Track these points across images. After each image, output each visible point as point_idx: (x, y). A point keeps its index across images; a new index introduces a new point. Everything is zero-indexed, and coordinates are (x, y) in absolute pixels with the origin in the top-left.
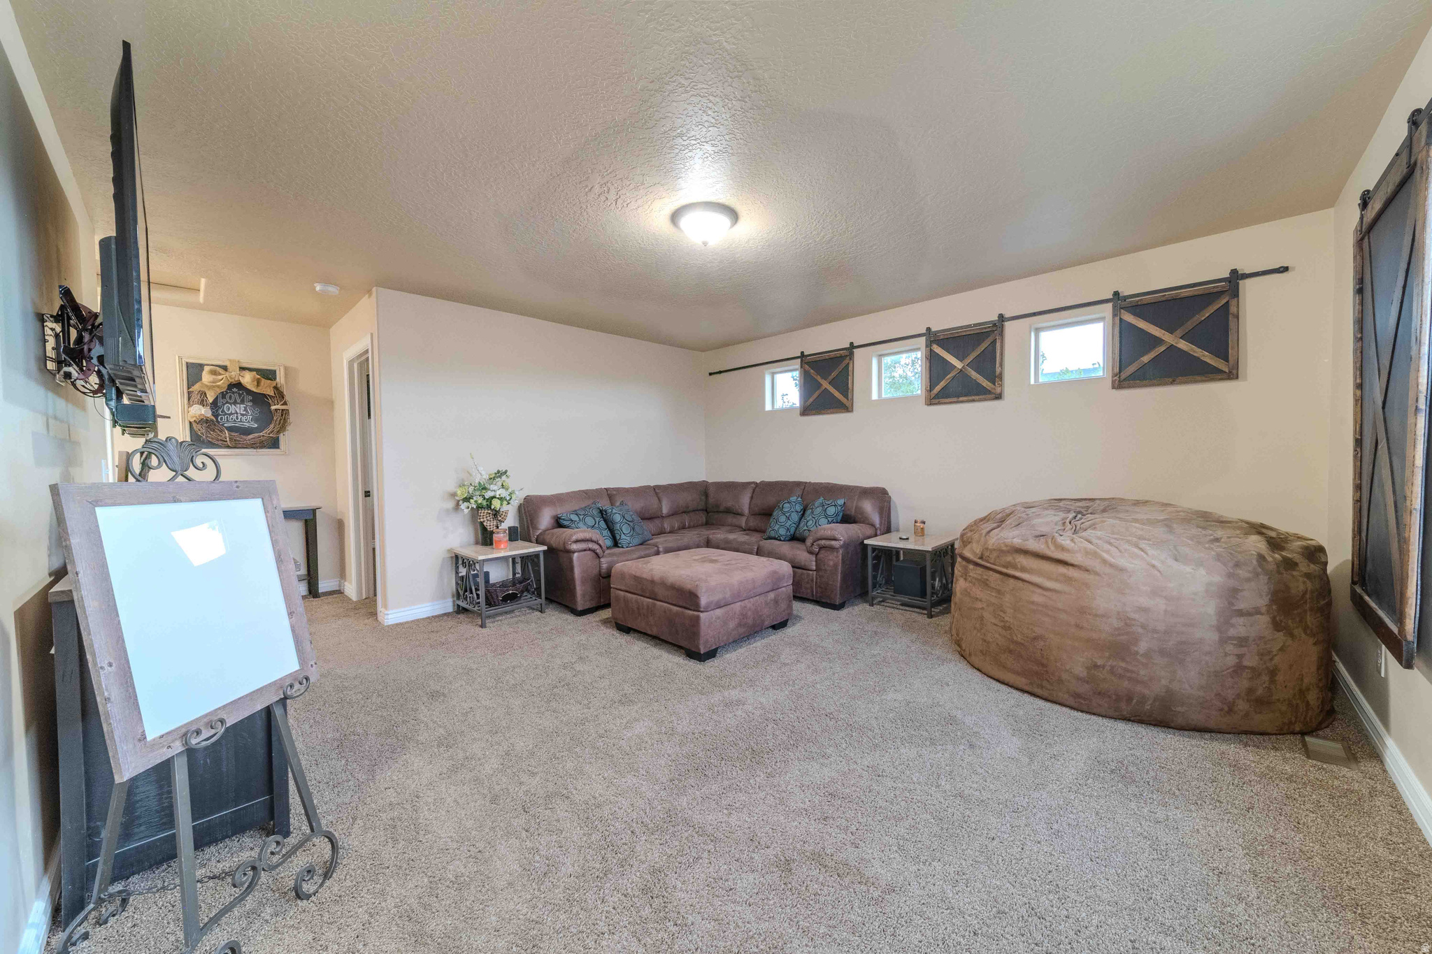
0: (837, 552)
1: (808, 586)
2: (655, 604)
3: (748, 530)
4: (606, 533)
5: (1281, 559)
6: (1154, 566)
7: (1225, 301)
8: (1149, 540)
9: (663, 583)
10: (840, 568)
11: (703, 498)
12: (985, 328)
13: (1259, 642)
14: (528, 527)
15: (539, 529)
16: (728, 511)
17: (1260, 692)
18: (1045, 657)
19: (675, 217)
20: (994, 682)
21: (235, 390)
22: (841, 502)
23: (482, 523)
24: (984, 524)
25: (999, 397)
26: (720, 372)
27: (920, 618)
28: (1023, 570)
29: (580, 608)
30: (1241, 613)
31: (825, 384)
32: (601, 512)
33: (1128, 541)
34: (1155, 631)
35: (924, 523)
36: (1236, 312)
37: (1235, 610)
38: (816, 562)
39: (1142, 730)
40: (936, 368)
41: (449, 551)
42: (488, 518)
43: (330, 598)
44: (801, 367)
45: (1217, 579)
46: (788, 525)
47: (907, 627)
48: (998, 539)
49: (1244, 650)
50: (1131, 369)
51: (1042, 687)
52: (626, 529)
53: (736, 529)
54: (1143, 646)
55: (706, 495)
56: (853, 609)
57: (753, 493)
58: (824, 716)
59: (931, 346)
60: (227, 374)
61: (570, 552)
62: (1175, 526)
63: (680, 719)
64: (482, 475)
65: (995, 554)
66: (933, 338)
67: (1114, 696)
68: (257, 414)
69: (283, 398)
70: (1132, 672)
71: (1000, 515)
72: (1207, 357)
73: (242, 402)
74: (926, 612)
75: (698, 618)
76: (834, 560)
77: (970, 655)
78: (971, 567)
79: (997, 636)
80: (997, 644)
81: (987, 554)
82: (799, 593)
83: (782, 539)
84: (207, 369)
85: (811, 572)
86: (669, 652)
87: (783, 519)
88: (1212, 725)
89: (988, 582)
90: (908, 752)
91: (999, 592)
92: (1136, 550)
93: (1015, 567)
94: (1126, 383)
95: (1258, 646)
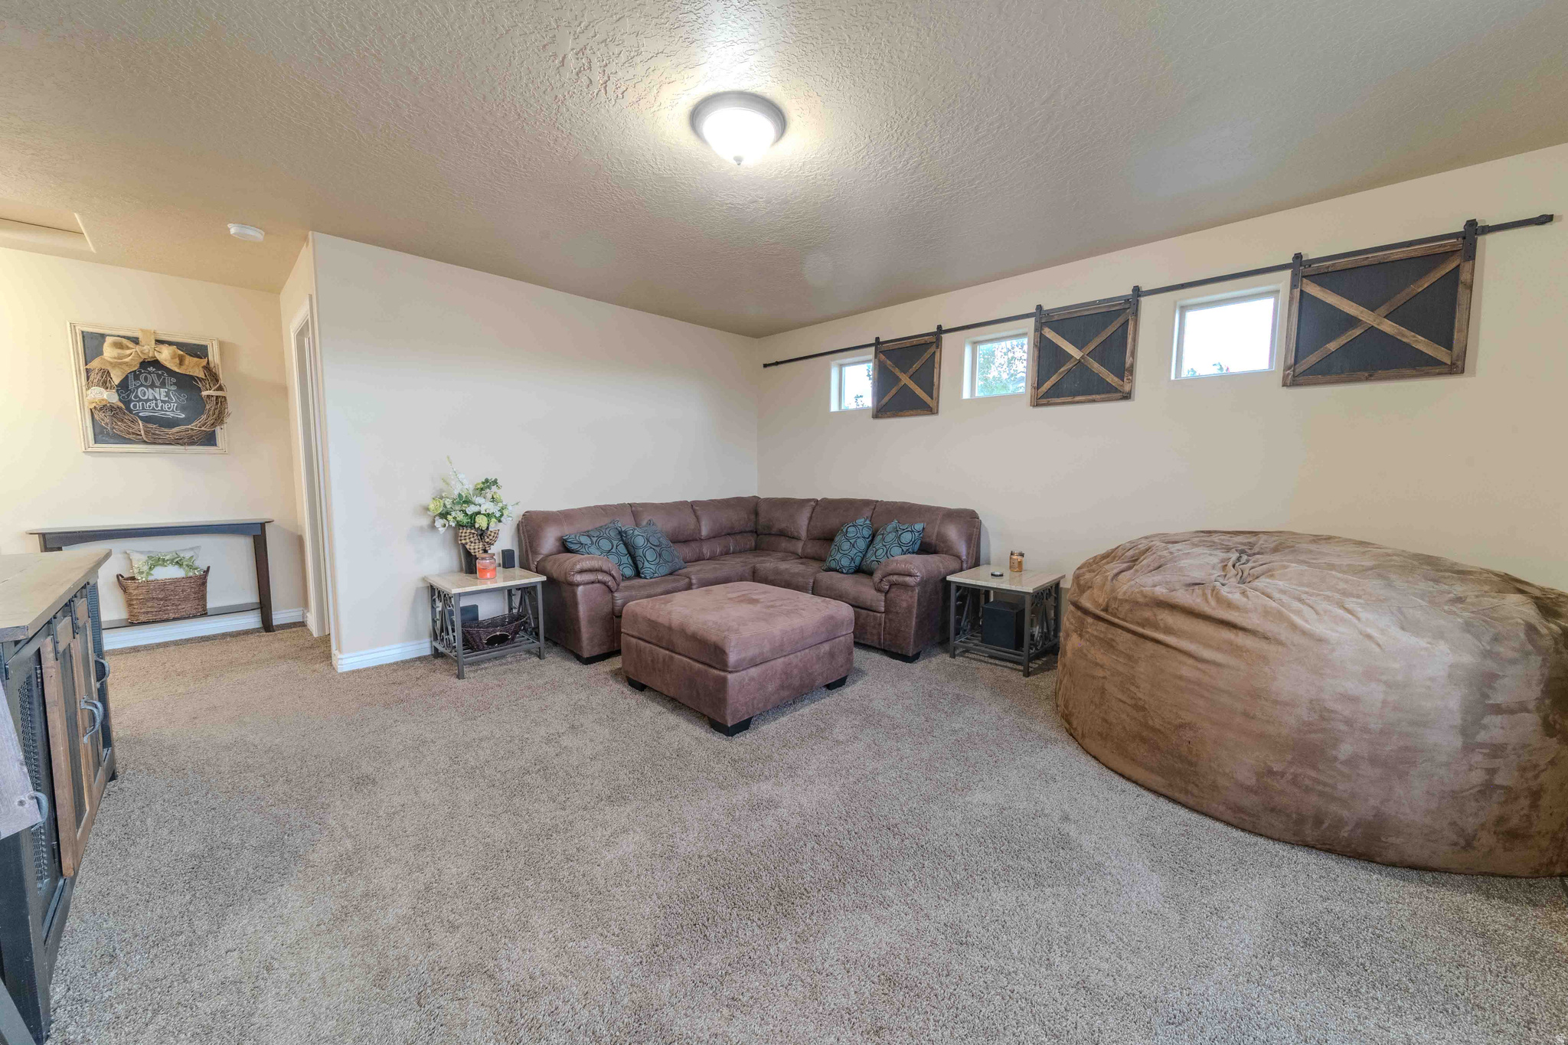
0: (912, 591)
1: (875, 631)
2: (671, 658)
3: (805, 558)
4: (626, 559)
5: (1560, 632)
6: (1369, 637)
7: (1453, 265)
8: (1359, 597)
9: (682, 631)
10: (915, 611)
11: (753, 517)
12: (1115, 305)
13: (1521, 752)
14: (527, 551)
15: (541, 554)
16: (783, 534)
17: (1514, 822)
18: (1194, 753)
19: (695, 116)
20: (1117, 777)
21: (151, 369)
22: (919, 527)
23: (464, 545)
24: (1108, 563)
25: (1127, 396)
26: (777, 363)
27: (1016, 677)
28: (1168, 631)
29: (586, 655)
30: (1498, 710)
31: (905, 379)
32: (620, 533)
33: (1328, 598)
34: (1365, 729)
35: (1022, 555)
36: (1469, 281)
37: (1487, 705)
38: (885, 601)
39: (1330, 862)
40: (1046, 357)
41: (424, 579)
42: (472, 539)
43: (286, 633)
44: (876, 357)
45: (1467, 659)
46: (852, 554)
47: (998, 689)
48: (1132, 586)
49: (1498, 763)
50: (1312, 359)
51: (1187, 792)
52: (650, 555)
53: (791, 556)
54: (1345, 750)
55: (757, 514)
56: (930, 662)
57: (812, 513)
58: (885, 830)
59: (1042, 329)
60: (138, 348)
61: (574, 585)
62: (1393, 577)
63: (685, 830)
64: (465, 484)
65: (1127, 607)
66: (1044, 318)
67: (1294, 816)
68: (183, 401)
69: (217, 381)
70: (1325, 784)
71: (1131, 553)
72: (1421, 344)
73: (163, 385)
74: (1022, 668)
75: (724, 680)
76: (909, 601)
77: (1083, 736)
78: (1090, 620)
79: (1124, 716)
80: (1124, 728)
81: (1114, 605)
82: (864, 639)
83: (844, 571)
84: (109, 340)
85: (879, 615)
86: (689, 721)
87: (846, 546)
88: (1436, 862)
89: (1114, 644)
90: (1003, 898)
91: (1130, 658)
92: (1340, 612)
93: (1155, 626)
94: (1301, 379)
95: (1519, 757)
